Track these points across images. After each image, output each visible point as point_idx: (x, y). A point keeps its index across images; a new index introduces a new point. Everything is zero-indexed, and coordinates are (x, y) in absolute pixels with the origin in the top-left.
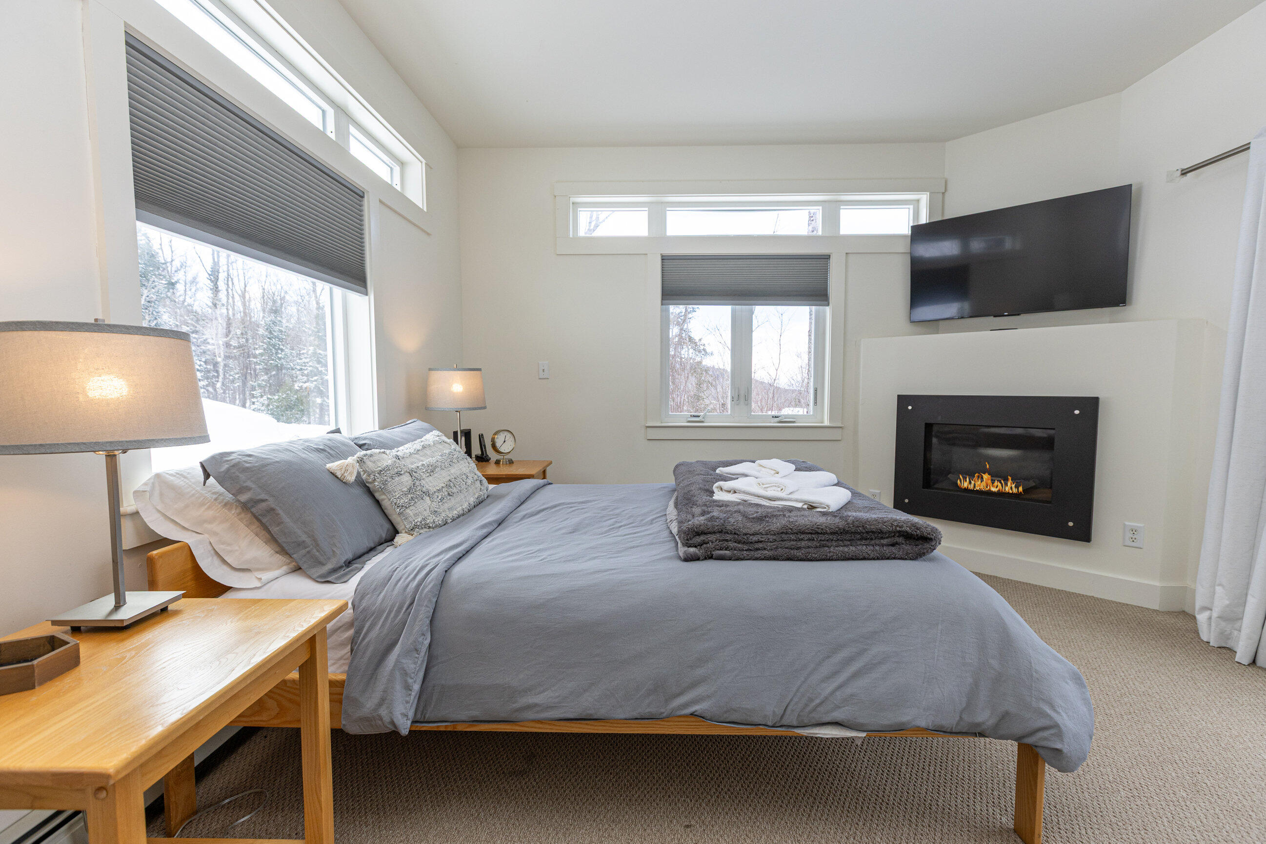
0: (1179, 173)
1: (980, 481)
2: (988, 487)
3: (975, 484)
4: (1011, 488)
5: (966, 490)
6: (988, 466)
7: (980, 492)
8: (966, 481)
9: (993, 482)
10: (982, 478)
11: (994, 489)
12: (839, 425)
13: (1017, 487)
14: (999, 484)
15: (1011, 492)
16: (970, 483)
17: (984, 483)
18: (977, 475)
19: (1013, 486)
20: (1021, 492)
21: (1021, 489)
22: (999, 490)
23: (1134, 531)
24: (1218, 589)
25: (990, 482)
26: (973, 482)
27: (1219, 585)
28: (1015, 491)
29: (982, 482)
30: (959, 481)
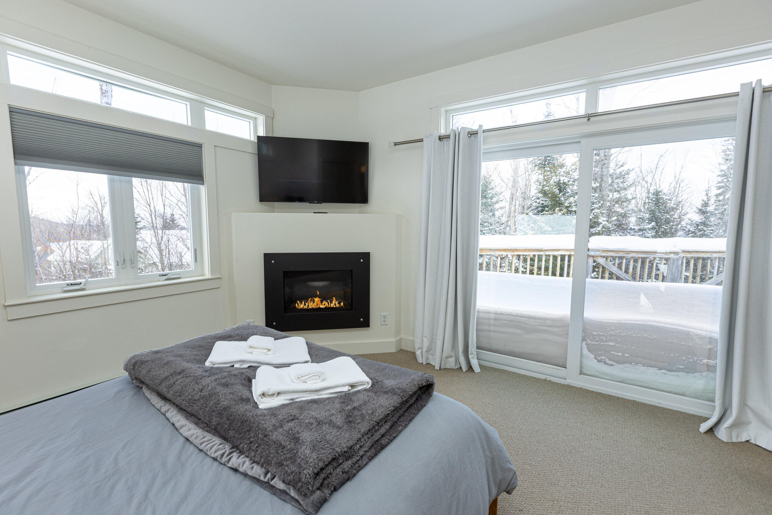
0: (393, 144)
1: (312, 303)
2: (318, 306)
3: (308, 305)
4: (335, 304)
5: (303, 310)
6: (318, 293)
7: (313, 310)
8: (302, 304)
9: (322, 302)
10: (314, 300)
11: (322, 306)
12: (219, 276)
13: (339, 303)
14: (326, 303)
15: (335, 306)
16: (305, 305)
17: (315, 304)
18: (310, 299)
19: (337, 303)
20: (342, 306)
21: (342, 304)
22: (326, 307)
23: (385, 317)
24: (425, 339)
25: (319, 302)
26: (307, 304)
27: (425, 337)
28: (338, 305)
29: (313, 303)
30: (297, 305)
